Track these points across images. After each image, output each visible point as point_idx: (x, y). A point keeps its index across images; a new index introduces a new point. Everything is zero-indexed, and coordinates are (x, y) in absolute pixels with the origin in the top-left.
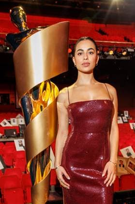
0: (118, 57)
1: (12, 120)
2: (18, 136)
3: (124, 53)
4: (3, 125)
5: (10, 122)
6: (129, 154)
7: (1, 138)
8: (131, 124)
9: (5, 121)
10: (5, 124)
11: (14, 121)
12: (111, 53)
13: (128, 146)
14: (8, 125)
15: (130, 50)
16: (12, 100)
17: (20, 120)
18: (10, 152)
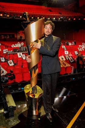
0: (57, 20)
1: (16, 44)
2: (19, 51)
3: (59, 19)
4: (13, 47)
5: (15, 45)
6: (62, 59)
7: (12, 52)
8: (62, 46)
9: (13, 45)
10: (13, 46)
11: (17, 45)
12: (54, 19)
13: (62, 55)
14: (14, 46)
15: (61, 18)
16: (16, 36)
17: (19, 44)
18: (16, 58)
